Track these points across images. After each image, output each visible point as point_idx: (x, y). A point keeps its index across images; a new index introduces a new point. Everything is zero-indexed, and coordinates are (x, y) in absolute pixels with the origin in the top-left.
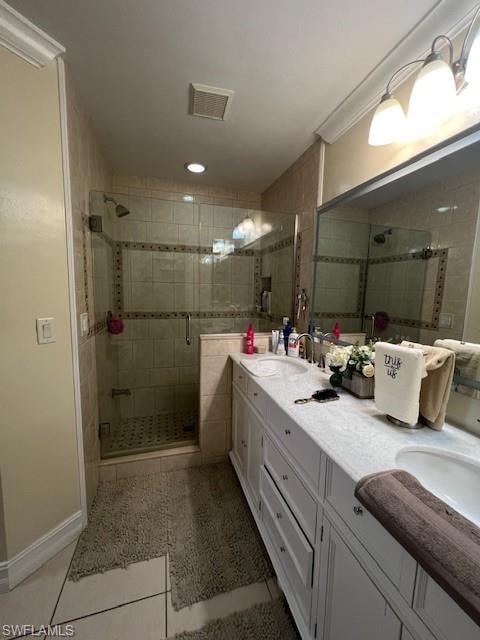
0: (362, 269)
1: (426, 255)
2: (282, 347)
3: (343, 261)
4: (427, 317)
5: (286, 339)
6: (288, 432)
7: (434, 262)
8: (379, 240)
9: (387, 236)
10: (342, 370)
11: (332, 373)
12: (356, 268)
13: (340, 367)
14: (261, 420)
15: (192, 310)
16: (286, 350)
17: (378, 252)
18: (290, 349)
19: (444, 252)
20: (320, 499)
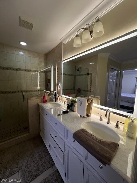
0: (74, 77)
1: (88, 74)
2: (54, 100)
3: (69, 75)
4: (89, 89)
5: (55, 97)
6: (56, 124)
7: (90, 76)
8: (78, 70)
9: (79, 69)
10: (69, 105)
11: (67, 106)
12: (73, 77)
13: (69, 104)
14: (49, 122)
16: (55, 100)
17: (78, 73)
18: (56, 100)
19: (91, 74)
20: (65, 140)
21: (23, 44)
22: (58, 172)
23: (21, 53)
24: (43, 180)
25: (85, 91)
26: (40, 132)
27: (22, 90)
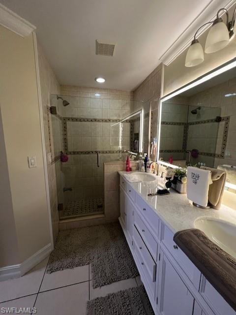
0: (185, 127)
1: (219, 119)
2: (143, 168)
3: (175, 124)
4: (218, 151)
5: (145, 164)
6: (144, 209)
7: (223, 123)
8: (194, 112)
9: (198, 110)
10: (171, 180)
11: (167, 181)
12: (183, 127)
13: (171, 178)
14: (132, 203)
15: (100, 150)
16: (146, 169)
17: (193, 118)
18: (147, 169)
19: (228, 118)
20: (159, 241)
21: (101, 80)
22: (145, 291)
23: (97, 95)
24: (121, 291)
25: (208, 154)
26: (119, 216)
27: (98, 150)
